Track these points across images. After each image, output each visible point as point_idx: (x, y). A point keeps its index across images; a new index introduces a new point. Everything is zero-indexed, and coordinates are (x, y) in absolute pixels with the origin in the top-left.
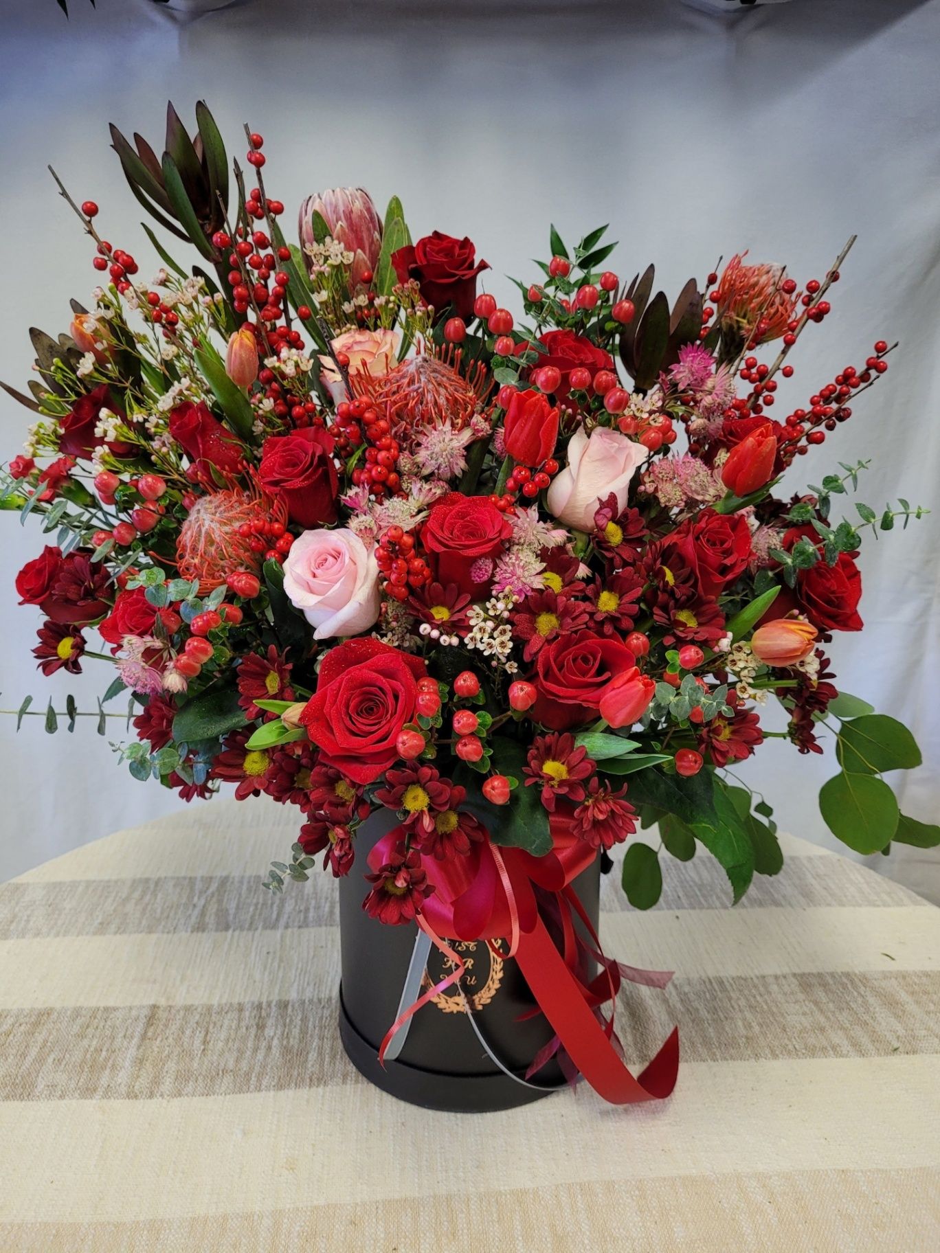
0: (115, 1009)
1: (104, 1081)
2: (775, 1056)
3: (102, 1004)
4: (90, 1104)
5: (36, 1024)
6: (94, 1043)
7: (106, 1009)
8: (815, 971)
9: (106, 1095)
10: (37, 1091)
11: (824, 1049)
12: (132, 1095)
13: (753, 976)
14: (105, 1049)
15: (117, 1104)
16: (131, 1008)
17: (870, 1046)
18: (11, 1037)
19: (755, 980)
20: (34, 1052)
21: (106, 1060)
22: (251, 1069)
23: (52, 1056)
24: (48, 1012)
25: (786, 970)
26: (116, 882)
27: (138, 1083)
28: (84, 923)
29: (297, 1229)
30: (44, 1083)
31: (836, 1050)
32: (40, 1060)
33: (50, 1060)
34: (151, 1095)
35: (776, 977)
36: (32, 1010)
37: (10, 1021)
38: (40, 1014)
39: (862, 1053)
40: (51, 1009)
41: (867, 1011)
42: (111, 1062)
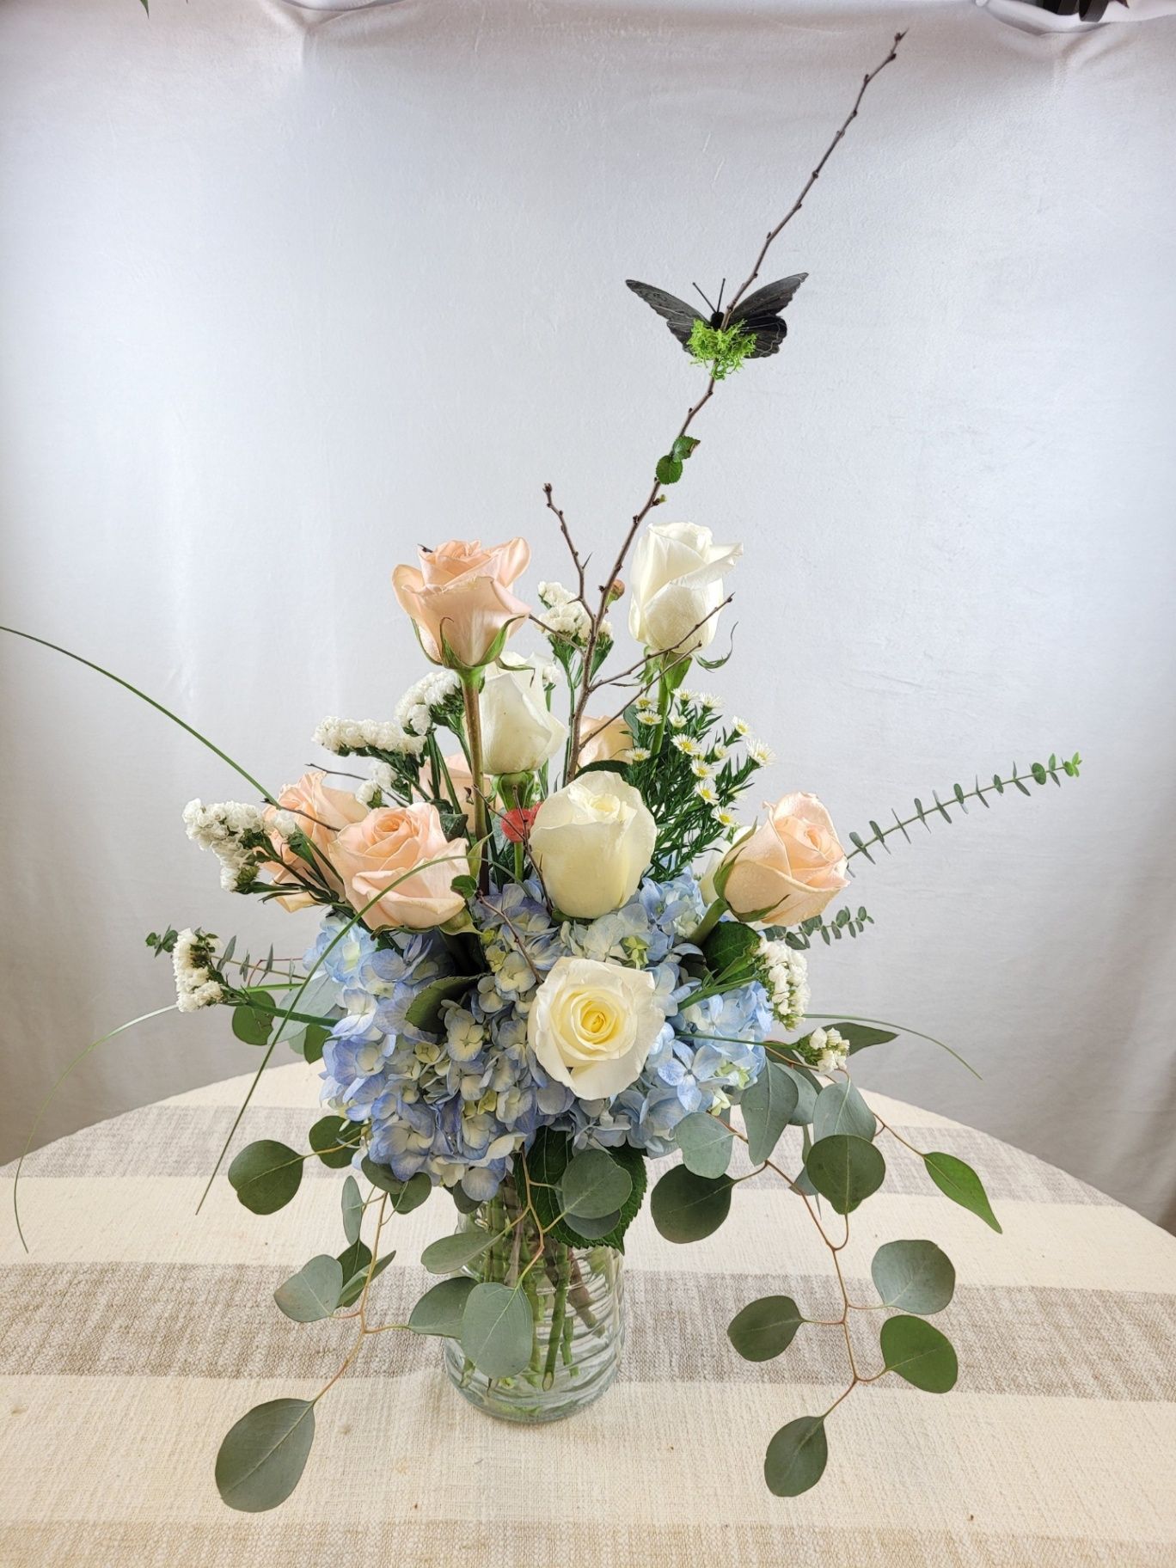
0: (194, 1267)
1: (181, 1354)
2: (1001, 1390)
3: (179, 1260)
4: (166, 1382)
5: (98, 1283)
6: (170, 1307)
7: (184, 1267)
8: (1058, 1286)
9: (184, 1371)
10: (99, 1365)
11: (1063, 1386)
12: (213, 1372)
13: (979, 1286)
14: (182, 1315)
15: (195, 1383)
16: (214, 1267)
17: (1122, 1388)
18: (67, 1297)
19: (982, 1292)
20: (95, 1317)
21: (183, 1329)
22: (358, 1348)
23: (119, 1322)
24: (113, 1268)
25: (1023, 1283)
26: (196, 1110)
27: (221, 1359)
28: (156, 1161)
29: (410, 1545)
30: (108, 1354)
31: (1079, 1390)
32: (103, 1327)
33: (116, 1326)
34: (237, 1374)
35: (1009, 1290)
36: (94, 1264)
37: (66, 1277)
38: (103, 1271)
39: (1111, 1395)
40: (117, 1264)
41: (1122, 1342)
42: (189, 1331)
